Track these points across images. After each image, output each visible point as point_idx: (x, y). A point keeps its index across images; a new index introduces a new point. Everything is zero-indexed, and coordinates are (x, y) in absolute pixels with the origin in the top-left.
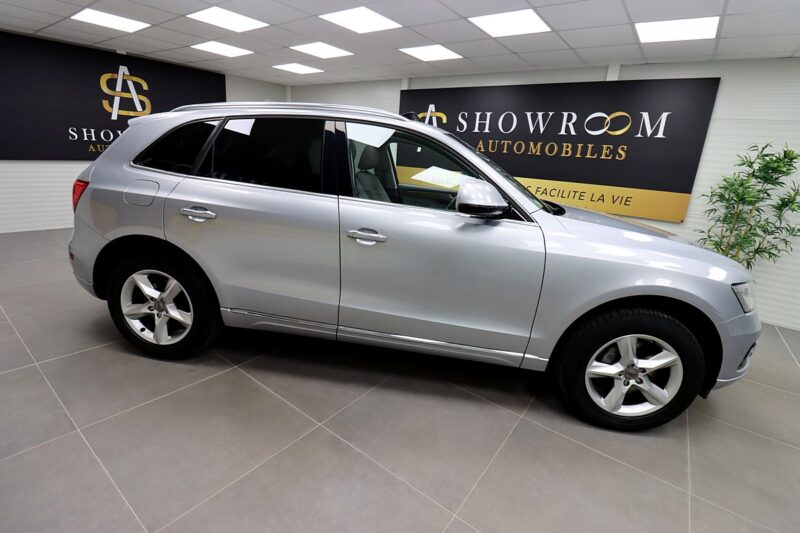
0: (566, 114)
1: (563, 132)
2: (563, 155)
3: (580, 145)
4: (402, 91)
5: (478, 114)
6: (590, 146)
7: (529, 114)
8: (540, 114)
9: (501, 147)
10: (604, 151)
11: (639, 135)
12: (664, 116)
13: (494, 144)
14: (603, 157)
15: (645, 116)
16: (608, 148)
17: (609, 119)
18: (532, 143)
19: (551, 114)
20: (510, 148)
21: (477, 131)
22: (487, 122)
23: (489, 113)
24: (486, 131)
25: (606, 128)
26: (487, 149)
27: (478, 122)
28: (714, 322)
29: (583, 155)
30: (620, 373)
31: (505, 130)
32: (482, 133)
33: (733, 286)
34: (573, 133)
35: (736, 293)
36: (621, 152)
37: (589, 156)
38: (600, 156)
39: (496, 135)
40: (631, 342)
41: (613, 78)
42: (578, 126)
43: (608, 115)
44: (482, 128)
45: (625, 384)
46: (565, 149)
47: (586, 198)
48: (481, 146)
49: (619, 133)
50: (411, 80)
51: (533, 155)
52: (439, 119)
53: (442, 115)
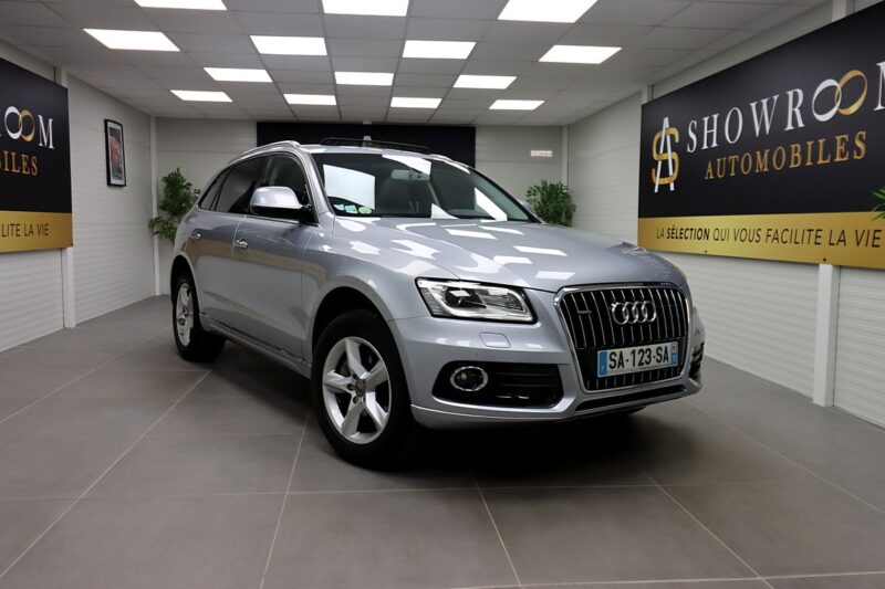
0: (790, 93)
1: (790, 127)
2: (792, 166)
3: (810, 143)
4: (643, 106)
5: (706, 119)
6: (821, 141)
7: (753, 105)
8: (765, 101)
9: (728, 165)
10: (839, 148)
11: (880, 107)
13: (722, 162)
14: (838, 159)
15: (883, 69)
16: (843, 140)
17: (839, 86)
18: (758, 153)
20: (738, 164)
21: (705, 147)
22: (715, 131)
23: (715, 116)
24: (715, 145)
25: (838, 104)
26: (715, 174)
27: (706, 132)
28: (386, 319)
29: (815, 159)
30: (349, 386)
31: (732, 138)
32: (710, 149)
33: (416, 280)
34: (801, 124)
35: (419, 289)
36: (859, 144)
37: (821, 162)
38: (834, 157)
39: (724, 148)
40: (351, 346)
41: (839, 13)
42: (805, 110)
43: (838, 82)
44: (710, 142)
45: (355, 401)
46: (793, 155)
47: (824, 240)
48: (710, 171)
49: (853, 109)
50: (652, 87)
51: (762, 173)
52: (672, 137)
53: (675, 132)
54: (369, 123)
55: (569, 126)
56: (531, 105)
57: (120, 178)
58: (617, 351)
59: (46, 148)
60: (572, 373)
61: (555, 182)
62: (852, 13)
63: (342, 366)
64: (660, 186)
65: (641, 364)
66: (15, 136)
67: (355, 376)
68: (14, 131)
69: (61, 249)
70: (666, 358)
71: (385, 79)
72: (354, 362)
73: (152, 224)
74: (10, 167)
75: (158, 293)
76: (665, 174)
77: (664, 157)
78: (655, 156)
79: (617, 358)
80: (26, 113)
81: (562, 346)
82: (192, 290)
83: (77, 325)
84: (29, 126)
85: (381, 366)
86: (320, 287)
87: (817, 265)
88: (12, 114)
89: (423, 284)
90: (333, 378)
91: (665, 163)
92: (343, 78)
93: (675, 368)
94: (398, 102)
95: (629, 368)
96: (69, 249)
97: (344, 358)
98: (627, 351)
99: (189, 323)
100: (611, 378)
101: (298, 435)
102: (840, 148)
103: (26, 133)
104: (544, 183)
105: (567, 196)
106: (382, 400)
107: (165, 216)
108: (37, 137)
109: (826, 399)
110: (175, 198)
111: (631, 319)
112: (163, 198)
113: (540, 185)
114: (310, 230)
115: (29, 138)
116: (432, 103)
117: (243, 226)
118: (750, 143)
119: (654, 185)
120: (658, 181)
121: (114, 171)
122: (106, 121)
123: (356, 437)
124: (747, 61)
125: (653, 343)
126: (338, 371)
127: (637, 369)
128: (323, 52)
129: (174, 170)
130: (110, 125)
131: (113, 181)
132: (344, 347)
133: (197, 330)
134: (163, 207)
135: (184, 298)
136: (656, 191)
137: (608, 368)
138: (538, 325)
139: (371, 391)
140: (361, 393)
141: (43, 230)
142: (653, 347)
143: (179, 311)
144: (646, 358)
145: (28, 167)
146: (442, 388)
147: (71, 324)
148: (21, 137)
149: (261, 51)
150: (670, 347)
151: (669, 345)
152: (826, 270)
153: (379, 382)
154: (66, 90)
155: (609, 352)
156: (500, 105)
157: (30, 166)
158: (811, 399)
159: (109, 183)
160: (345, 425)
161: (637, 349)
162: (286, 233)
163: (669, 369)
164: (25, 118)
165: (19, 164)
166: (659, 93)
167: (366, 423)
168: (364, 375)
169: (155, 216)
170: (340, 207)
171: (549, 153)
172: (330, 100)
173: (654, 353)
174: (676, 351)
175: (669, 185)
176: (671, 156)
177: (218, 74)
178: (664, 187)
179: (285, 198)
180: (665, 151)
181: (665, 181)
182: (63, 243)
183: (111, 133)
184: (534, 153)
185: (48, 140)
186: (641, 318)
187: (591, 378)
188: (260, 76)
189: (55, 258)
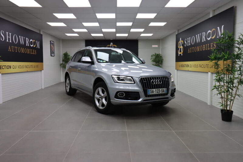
0: (203, 33)
1: (203, 41)
2: (203, 50)
3: (206, 45)
4: (176, 35)
5: (188, 39)
6: (208, 44)
7: (197, 36)
8: (199, 35)
11: (218, 37)
12: (223, 26)
13: (191, 49)
15: (218, 28)
16: (212, 44)
17: (211, 32)
18: (198, 47)
19: (200, 34)
20: (194, 49)
21: (188, 45)
22: (190, 41)
23: (190, 38)
24: (190, 45)
25: (211, 36)
26: (190, 52)
27: (188, 42)
28: (106, 83)
29: (207, 49)
30: (100, 97)
31: (193, 43)
32: (189, 46)
33: (112, 75)
34: (205, 41)
35: (112, 77)
36: (215, 45)
37: (208, 49)
38: (210, 48)
39: (191, 46)
40: (100, 89)
41: (211, 16)
42: (205, 37)
43: (211, 31)
44: (189, 44)
45: (101, 100)
46: (204, 47)
47: (209, 67)
48: (189, 51)
49: (214, 37)
50: (178, 30)
51: (198, 51)
52: (182, 42)
53: (182, 41)
54: (112, 39)
55: (162, 39)
56: (151, 35)
57: (54, 54)
58: (152, 90)
59: (38, 48)
60: (142, 94)
61: (158, 53)
62: (213, 15)
63: (98, 94)
64: (180, 54)
65: (158, 92)
66: (32, 46)
67: (101, 95)
68: (32, 45)
69: (41, 71)
70: (164, 91)
71: (114, 30)
72: (101, 93)
73: (61, 65)
74: (31, 53)
75: (62, 81)
76: (180, 52)
77: (180, 47)
78: (179, 47)
79: (152, 91)
80: (34, 41)
81: (140, 88)
82: (69, 80)
83: (44, 88)
84: (35, 43)
85: (106, 93)
86: (94, 78)
87: (208, 73)
88: (31, 41)
89: (113, 76)
90: (97, 96)
91: (180, 49)
92: (104, 30)
93: (166, 94)
94: (118, 35)
95: (155, 93)
96: (43, 71)
97: (99, 92)
98: (154, 90)
99: (69, 87)
100: (151, 95)
101: (90, 109)
102: (212, 46)
103: (34, 45)
104: (155, 54)
105: (161, 57)
106: (106, 100)
107: (64, 63)
108: (36, 46)
109: (210, 103)
110: (66, 58)
111: (156, 83)
112: (63, 58)
113: (154, 54)
114: (93, 66)
115: (35, 46)
116: (126, 35)
117: (80, 65)
118: (196, 44)
119: (178, 54)
120: (179, 53)
121: (52, 53)
122: (50, 41)
123: (101, 108)
124: (198, 24)
125: (161, 88)
126: (98, 95)
127: (157, 93)
128: (98, 25)
129: (66, 52)
130: (51, 42)
131: (52, 55)
132: (99, 89)
133: (70, 88)
134: (63, 61)
135: (68, 81)
136: (179, 55)
137: (150, 93)
138: (135, 84)
139: (104, 98)
140: (102, 99)
141: (37, 66)
142: (161, 89)
143: (67, 84)
144: (159, 91)
145: (34, 53)
146: (116, 97)
147: (43, 88)
148: (33, 46)
149: (85, 26)
150: (165, 89)
151: (164, 89)
152: (209, 73)
153: (105, 96)
154: (42, 35)
155: (150, 90)
156: (142, 35)
157: (35, 52)
158: (207, 103)
159: (51, 55)
160: (99, 105)
161: (157, 89)
162: (88, 66)
163: (165, 94)
164: (34, 42)
165: (33, 52)
166: (180, 32)
167: (103, 105)
168: (102, 95)
169: (61, 63)
170: (99, 61)
171: (157, 46)
172: (102, 35)
173: (161, 90)
174: (166, 90)
175: (181, 54)
176: (182, 47)
177: (75, 30)
178: (180, 55)
179: (88, 59)
180: (181, 46)
181: (180, 53)
182: (41, 69)
183: (51, 44)
184: (153, 46)
185: (38, 46)
186: (158, 83)
187: (146, 95)
188: (85, 30)
189: (40, 72)
